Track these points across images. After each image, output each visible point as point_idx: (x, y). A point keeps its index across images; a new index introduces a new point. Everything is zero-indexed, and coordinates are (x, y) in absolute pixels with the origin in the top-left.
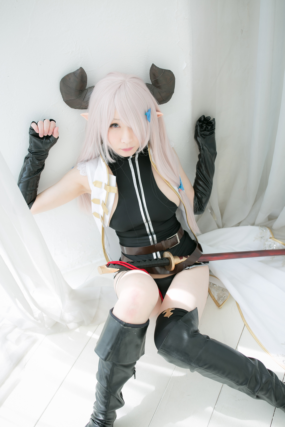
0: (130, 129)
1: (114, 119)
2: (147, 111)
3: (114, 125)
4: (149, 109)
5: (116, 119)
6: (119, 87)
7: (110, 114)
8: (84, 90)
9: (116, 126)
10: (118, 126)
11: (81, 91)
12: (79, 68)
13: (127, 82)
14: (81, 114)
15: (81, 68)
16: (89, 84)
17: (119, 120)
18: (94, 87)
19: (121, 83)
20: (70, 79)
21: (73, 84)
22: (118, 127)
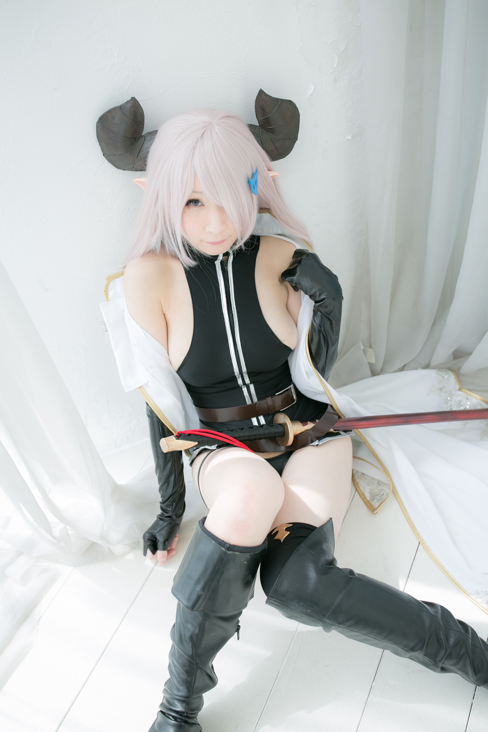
0: (221, 209)
1: (194, 192)
2: (250, 176)
3: (193, 202)
4: (254, 171)
5: (196, 192)
6: (202, 136)
7: (186, 185)
8: (139, 138)
9: (196, 203)
10: (200, 204)
11: (134, 140)
12: (129, 98)
13: (215, 126)
14: (134, 180)
15: (133, 99)
16: (147, 128)
17: (201, 193)
18: (157, 131)
19: (204, 127)
20: (113, 118)
21: (120, 126)
22: (200, 206)
